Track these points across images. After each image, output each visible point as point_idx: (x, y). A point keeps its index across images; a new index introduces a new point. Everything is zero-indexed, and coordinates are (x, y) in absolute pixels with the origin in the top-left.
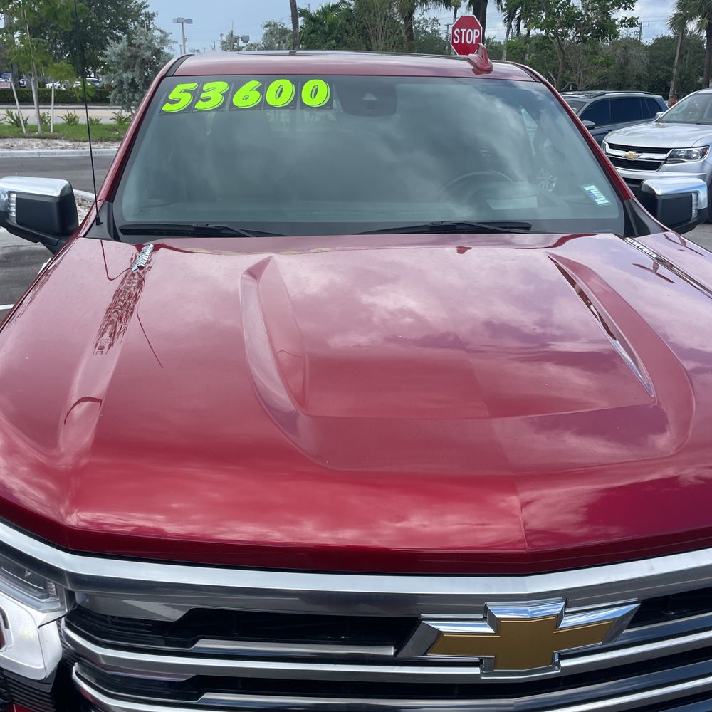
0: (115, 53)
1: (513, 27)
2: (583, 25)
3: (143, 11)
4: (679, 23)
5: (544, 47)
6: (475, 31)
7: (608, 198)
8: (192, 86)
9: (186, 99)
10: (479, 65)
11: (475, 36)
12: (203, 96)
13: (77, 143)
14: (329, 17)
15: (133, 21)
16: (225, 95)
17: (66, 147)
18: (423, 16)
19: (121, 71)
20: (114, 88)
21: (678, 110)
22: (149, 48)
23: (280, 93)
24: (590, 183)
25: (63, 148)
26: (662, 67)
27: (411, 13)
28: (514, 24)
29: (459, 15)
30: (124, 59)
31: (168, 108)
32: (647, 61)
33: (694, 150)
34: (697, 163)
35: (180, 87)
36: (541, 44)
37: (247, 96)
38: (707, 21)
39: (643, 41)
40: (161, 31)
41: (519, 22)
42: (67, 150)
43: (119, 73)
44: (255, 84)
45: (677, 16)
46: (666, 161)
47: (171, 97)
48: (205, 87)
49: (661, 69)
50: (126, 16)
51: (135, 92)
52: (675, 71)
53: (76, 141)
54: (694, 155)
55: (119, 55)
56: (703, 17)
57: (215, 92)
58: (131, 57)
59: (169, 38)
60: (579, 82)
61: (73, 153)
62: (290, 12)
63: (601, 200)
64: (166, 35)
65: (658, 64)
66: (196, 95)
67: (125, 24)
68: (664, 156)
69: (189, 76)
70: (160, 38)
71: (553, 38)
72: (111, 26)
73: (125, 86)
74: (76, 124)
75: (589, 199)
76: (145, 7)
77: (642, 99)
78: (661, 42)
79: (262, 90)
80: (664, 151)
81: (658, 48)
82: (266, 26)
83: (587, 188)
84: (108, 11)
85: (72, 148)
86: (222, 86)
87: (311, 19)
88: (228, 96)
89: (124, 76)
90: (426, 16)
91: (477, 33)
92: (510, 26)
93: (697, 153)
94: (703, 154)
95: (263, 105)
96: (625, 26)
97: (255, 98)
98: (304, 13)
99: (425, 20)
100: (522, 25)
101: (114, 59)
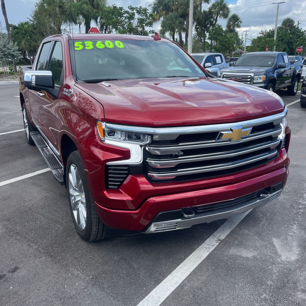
8: (81, 43)
12: (86, 45)
16: (93, 45)
23: (109, 44)
31: (76, 49)
35: (76, 42)
37: (100, 45)
45: (161, 30)
47: (75, 46)
48: (85, 43)
66: (84, 45)
69: (77, 40)
79: (104, 44)
87: (14, 27)
95: (106, 48)
96: (151, 33)
98: (11, 26)
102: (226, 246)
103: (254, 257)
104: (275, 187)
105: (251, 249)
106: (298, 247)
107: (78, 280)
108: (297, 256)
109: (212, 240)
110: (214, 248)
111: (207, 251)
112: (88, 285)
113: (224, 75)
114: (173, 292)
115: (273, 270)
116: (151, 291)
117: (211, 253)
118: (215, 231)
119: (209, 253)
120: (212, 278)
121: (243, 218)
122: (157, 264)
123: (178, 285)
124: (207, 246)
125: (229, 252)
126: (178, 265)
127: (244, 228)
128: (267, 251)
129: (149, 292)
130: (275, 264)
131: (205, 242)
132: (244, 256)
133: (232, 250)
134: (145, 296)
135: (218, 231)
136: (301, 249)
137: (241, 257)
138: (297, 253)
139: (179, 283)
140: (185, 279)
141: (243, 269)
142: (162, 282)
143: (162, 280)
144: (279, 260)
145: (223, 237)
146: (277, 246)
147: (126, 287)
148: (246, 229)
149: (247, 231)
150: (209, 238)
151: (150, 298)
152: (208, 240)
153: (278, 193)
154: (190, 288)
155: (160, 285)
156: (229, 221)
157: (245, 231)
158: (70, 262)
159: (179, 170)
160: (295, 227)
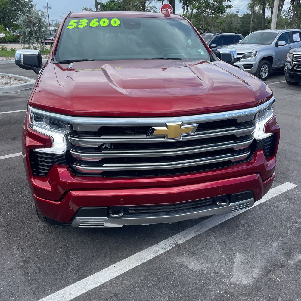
0: (22, 20)
1: (186, 8)
2: (212, 7)
3: (30, 4)
4: (252, 7)
5: (197, 16)
6: (170, 10)
7: (205, 53)
8: (76, 21)
9: (75, 25)
10: (166, 15)
11: (170, 12)
12: (80, 23)
13: (7, 58)
14: (111, 5)
15: (26, 8)
16: (87, 23)
17: (3, 60)
18: (150, 5)
19: (25, 28)
20: (22, 35)
21: (247, 39)
22: (36, 18)
23: (104, 22)
24: (200, 49)
25: (2, 60)
26: (247, 25)
27: (145, 3)
28: (186, 7)
29: (164, 3)
30: (26, 23)
31: (69, 27)
32: (241, 23)
33: (252, 53)
34: (253, 58)
35: (72, 21)
36: (196, 15)
37: (94, 23)
38: (263, 6)
39: (239, 15)
40: (41, 11)
41: (188, 7)
42: (4, 61)
43: (23, 29)
44: (96, 20)
45: (251, 4)
46: (242, 58)
47: (70, 24)
48: (81, 21)
49: (246, 26)
50: (23, 6)
51: (31, 36)
52: (251, 27)
53: (7, 57)
54: (252, 55)
55: (23, 21)
56: (261, 5)
57: (84, 23)
58: (28, 22)
59: (44, 14)
60: (213, 31)
61: (6, 62)
62: (95, 3)
63: (203, 53)
64: (43, 13)
65: (245, 24)
66: (78, 23)
67: (23, 9)
68: (241, 56)
69: (74, 18)
70: (41, 14)
71: (200, 13)
72: (17, 10)
73: (27, 34)
74: (6, 51)
75: (199, 53)
76: (31, 2)
77: (235, 36)
78: (246, 16)
79: (99, 22)
80: (241, 54)
81: (245, 18)
82: (84, 9)
83: (199, 50)
84: (15, 4)
85: (6, 60)
86: (86, 21)
87: (103, 6)
88: (88, 23)
89: (27, 30)
90: (151, 5)
91: (171, 11)
92: (184, 9)
93: (253, 55)
94: (255, 55)
95: (99, 26)
96: (228, 8)
97: (96, 24)
98: (100, 4)
99: (150, 7)
100: (189, 8)
101: (21, 23)
102: (178, 252)
103: (201, 272)
104: (240, 195)
105: (204, 261)
106: (262, 269)
107: (12, 259)
108: (253, 280)
109: (167, 243)
110: (164, 251)
111: (154, 253)
112: (17, 266)
113: (294, 55)
114: (87, 292)
115: (211, 291)
116: (68, 286)
117: (156, 257)
118: (179, 232)
119: (154, 256)
120: (138, 285)
121: (220, 223)
122: (94, 258)
123: (98, 285)
124: (158, 249)
125: (177, 259)
126: (113, 264)
127: (213, 235)
128: (221, 267)
129: (65, 287)
130: (219, 284)
131: (159, 243)
132: (190, 268)
133: (182, 257)
134: (58, 290)
135: (181, 233)
136: (264, 272)
137: (186, 267)
138: (255, 276)
139: (100, 284)
140: (108, 281)
141: (177, 283)
142: (84, 279)
143: (86, 276)
144: (227, 281)
145: (181, 242)
146: (237, 263)
147: (47, 277)
148: (214, 237)
149: (213, 239)
150: (167, 240)
151: (62, 293)
152: (163, 242)
153: (249, 203)
154: (107, 292)
155: (80, 281)
156: (201, 224)
157: (211, 239)
158: (19, 240)
159: (105, 165)
160: (275, 244)
